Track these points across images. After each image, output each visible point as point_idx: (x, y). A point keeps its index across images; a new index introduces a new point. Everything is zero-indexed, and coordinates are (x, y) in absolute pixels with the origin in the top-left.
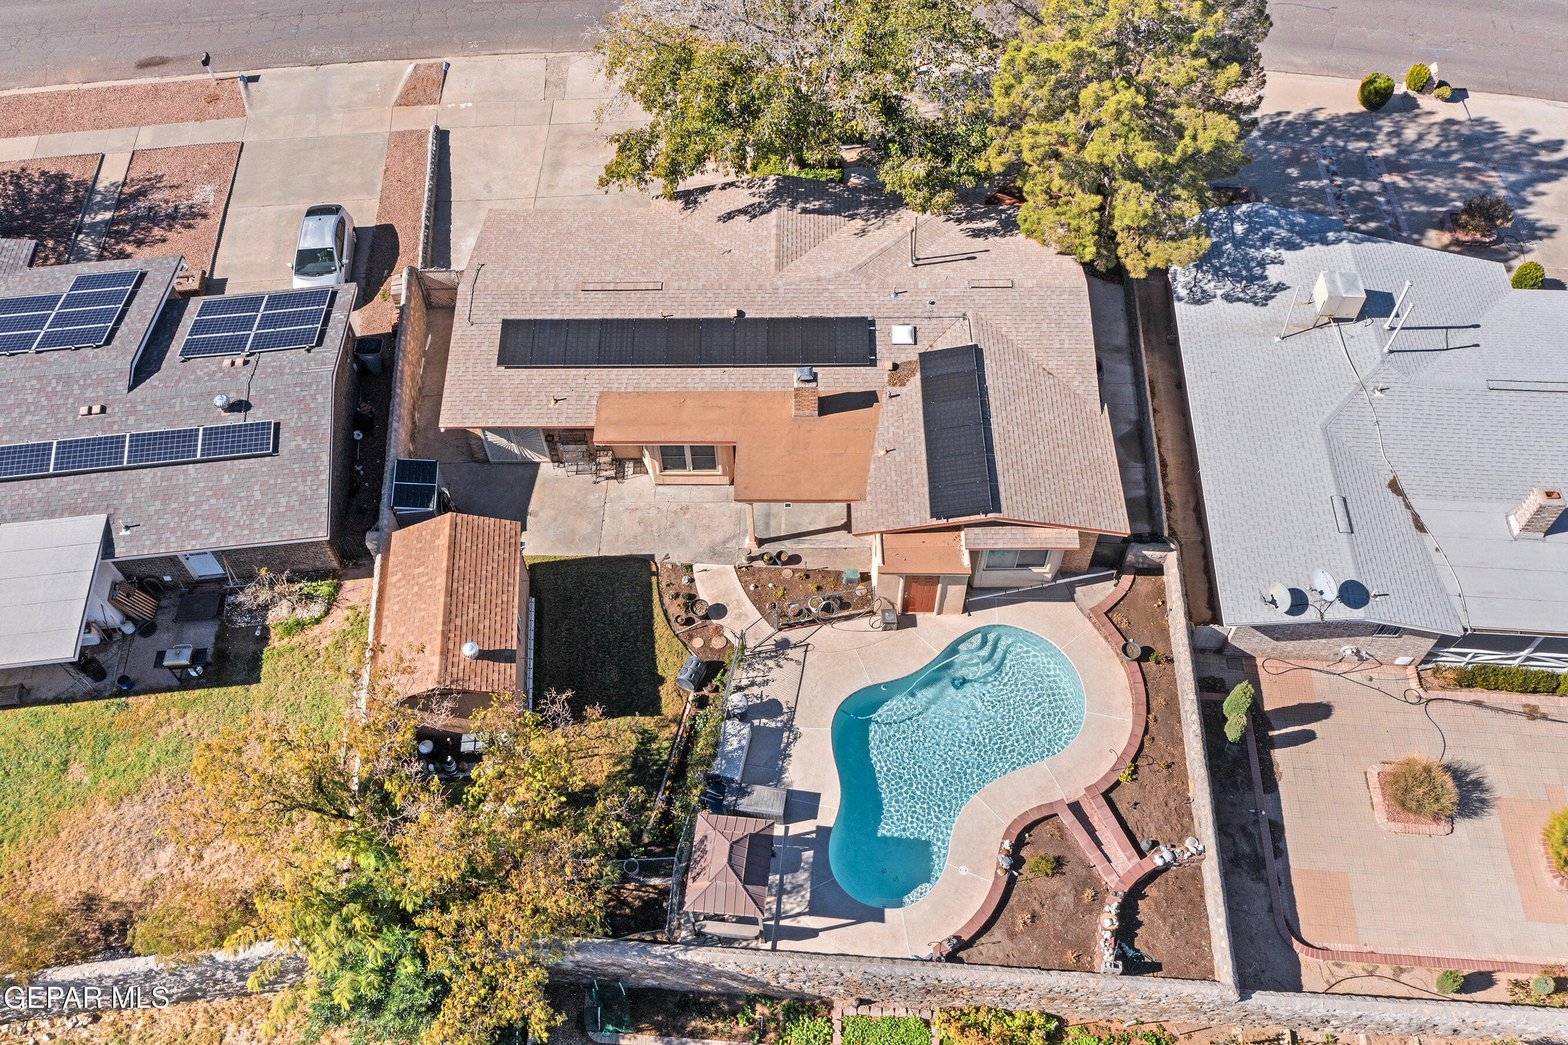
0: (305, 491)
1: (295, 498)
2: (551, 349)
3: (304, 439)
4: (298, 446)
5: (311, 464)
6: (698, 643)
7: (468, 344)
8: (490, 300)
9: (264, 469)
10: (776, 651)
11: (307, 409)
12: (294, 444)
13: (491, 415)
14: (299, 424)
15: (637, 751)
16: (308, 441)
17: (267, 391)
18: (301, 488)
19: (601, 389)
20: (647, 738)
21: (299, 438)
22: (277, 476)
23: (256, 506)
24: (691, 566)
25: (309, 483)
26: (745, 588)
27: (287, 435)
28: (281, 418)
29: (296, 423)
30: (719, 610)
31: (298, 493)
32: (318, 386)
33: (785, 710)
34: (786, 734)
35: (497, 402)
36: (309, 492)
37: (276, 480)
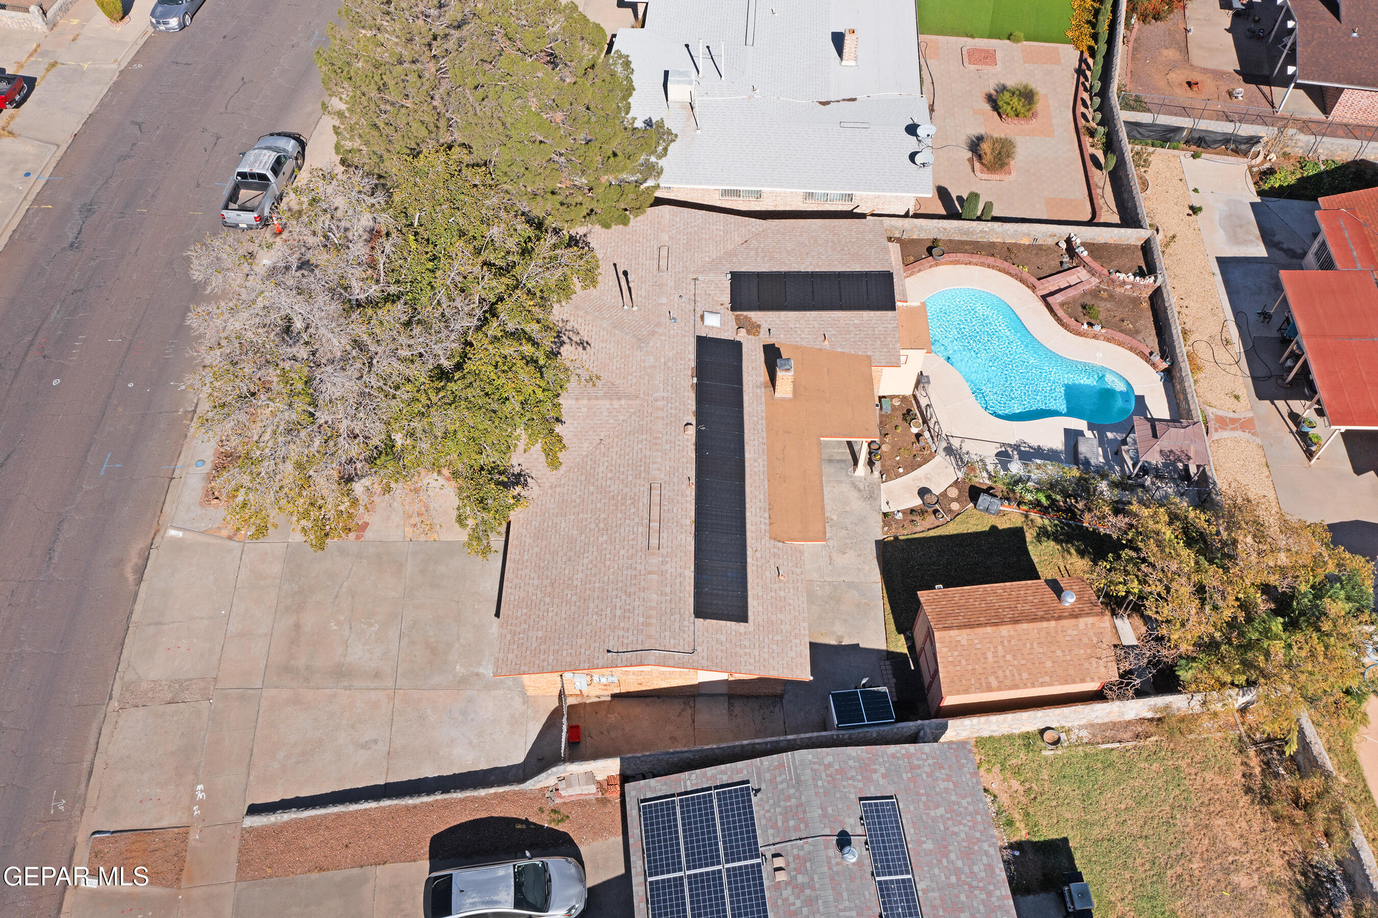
0: (929, 765)
1: (938, 774)
2: (729, 574)
3: (875, 771)
4: (884, 776)
5: (900, 762)
6: (955, 506)
7: (719, 653)
8: (667, 633)
9: (912, 808)
10: (955, 455)
11: (841, 771)
12: (881, 781)
13: (797, 631)
14: (860, 777)
15: (1057, 540)
16: (877, 767)
17: (825, 815)
18: (927, 769)
19: (767, 538)
20: (1043, 534)
21: (875, 776)
22: (918, 794)
23: (951, 811)
24: (885, 515)
25: (921, 762)
26: (901, 475)
27: (872, 789)
28: (853, 797)
29: (859, 781)
30: (923, 492)
31: (932, 772)
32: (815, 763)
33: (1003, 449)
34: (1023, 449)
35: (782, 627)
36: (930, 761)
37: (922, 795)
